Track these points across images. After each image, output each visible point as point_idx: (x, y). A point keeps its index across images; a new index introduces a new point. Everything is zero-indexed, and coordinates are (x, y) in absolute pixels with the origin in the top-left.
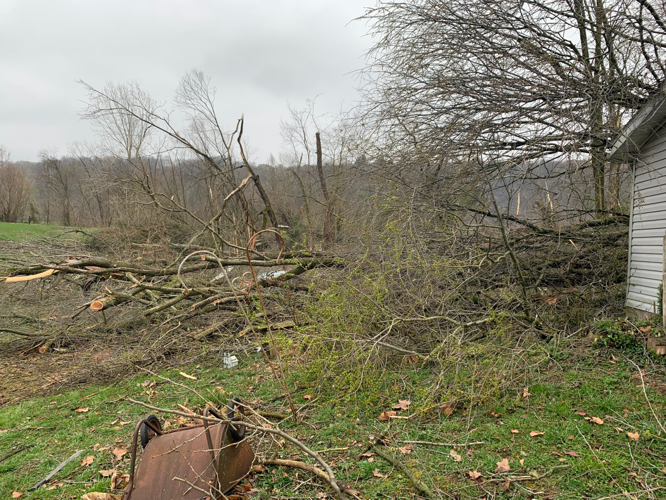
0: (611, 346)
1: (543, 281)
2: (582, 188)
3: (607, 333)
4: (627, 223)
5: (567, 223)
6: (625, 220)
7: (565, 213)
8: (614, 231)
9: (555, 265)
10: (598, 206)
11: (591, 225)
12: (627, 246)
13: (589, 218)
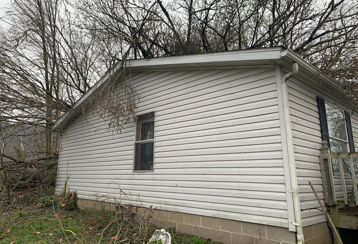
0: (47, 206)
1: (17, 187)
2: (40, 142)
3: (45, 202)
4: (58, 158)
5: (32, 158)
6: (57, 156)
7: (31, 153)
8: (52, 162)
9: (24, 179)
10: (47, 150)
11: (43, 159)
12: (57, 168)
13: (42, 156)
